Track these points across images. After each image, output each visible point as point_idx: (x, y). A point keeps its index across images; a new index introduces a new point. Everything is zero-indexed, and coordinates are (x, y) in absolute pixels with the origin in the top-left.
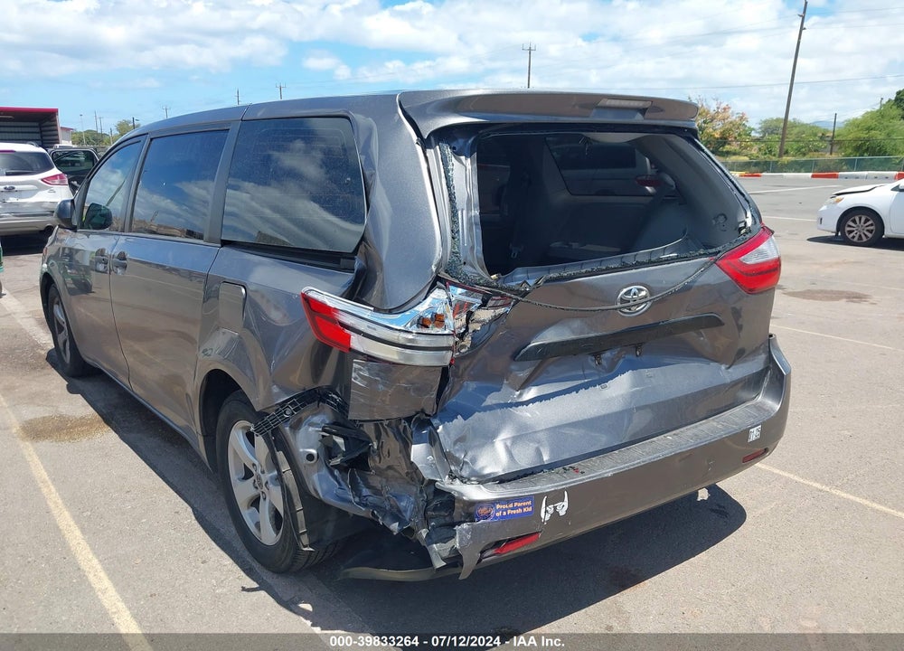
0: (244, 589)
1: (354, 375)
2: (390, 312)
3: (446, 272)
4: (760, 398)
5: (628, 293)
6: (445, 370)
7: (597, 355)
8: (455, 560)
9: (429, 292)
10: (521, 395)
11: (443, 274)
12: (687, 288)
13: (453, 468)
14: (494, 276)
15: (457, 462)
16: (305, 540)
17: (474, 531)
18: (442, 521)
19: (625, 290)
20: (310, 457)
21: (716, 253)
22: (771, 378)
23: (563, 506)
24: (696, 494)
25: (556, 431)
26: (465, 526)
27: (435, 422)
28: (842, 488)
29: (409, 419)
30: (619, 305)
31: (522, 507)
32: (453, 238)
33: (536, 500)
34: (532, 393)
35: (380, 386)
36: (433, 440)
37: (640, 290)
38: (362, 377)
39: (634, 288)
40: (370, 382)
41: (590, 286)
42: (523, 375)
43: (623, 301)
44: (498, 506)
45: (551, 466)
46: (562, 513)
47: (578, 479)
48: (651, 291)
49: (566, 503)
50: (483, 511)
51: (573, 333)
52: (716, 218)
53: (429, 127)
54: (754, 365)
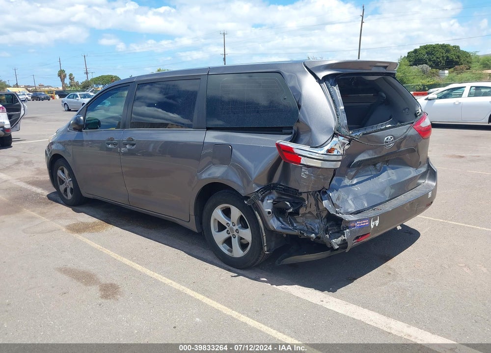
0: (232, 276)
1: (302, 174)
2: (316, 147)
3: (337, 130)
4: (427, 182)
5: (388, 139)
6: (335, 170)
7: (375, 165)
8: (344, 244)
9: (332, 139)
10: (351, 182)
11: (337, 132)
12: (405, 137)
13: (337, 210)
14: (351, 132)
15: (338, 207)
16: (266, 249)
17: (351, 232)
18: (334, 231)
19: (386, 138)
20: (269, 213)
21: (413, 123)
22: (430, 174)
23: (377, 222)
24: (396, 228)
25: (367, 196)
26: (348, 230)
27: (328, 192)
28: (451, 220)
29: (319, 191)
30: (385, 144)
31: (365, 223)
32: (338, 118)
33: (369, 219)
34: (355, 181)
35: (313, 178)
36: (329, 198)
37: (391, 138)
38: (305, 174)
39: (389, 137)
40: (309, 176)
41: (376, 137)
42: (353, 173)
43: (386, 142)
44: (358, 222)
45: (368, 209)
46: (377, 225)
47: (380, 212)
48: (395, 139)
49: (378, 221)
50: (352, 225)
51: (370, 156)
52: (405, 109)
53: (321, 75)
54: (423, 169)
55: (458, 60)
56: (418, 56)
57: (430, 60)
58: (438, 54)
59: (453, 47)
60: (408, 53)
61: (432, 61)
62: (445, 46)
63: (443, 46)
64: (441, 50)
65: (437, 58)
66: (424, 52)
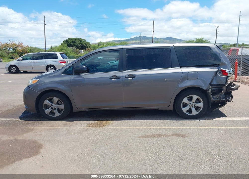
55: (86, 45)
56: (68, 43)
57: (74, 45)
58: (77, 43)
59: (83, 40)
60: (64, 41)
61: (75, 45)
62: (80, 39)
63: (79, 39)
64: (78, 41)
65: (77, 44)
66: (71, 41)
